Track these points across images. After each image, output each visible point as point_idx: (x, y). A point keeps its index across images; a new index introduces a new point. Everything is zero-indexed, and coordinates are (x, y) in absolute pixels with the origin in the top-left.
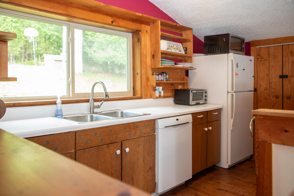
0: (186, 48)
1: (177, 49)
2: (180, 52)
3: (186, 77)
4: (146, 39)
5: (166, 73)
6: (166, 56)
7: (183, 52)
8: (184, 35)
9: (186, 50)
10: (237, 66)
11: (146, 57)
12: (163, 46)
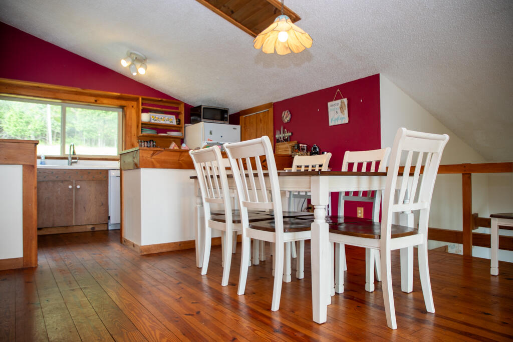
1: (169, 120)
2: (171, 123)
4: (132, 113)
5: (153, 141)
6: (146, 125)
7: (175, 123)
8: (180, 107)
9: (179, 121)
10: (211, 133)
11: (131, 127)
12: (145, 117)
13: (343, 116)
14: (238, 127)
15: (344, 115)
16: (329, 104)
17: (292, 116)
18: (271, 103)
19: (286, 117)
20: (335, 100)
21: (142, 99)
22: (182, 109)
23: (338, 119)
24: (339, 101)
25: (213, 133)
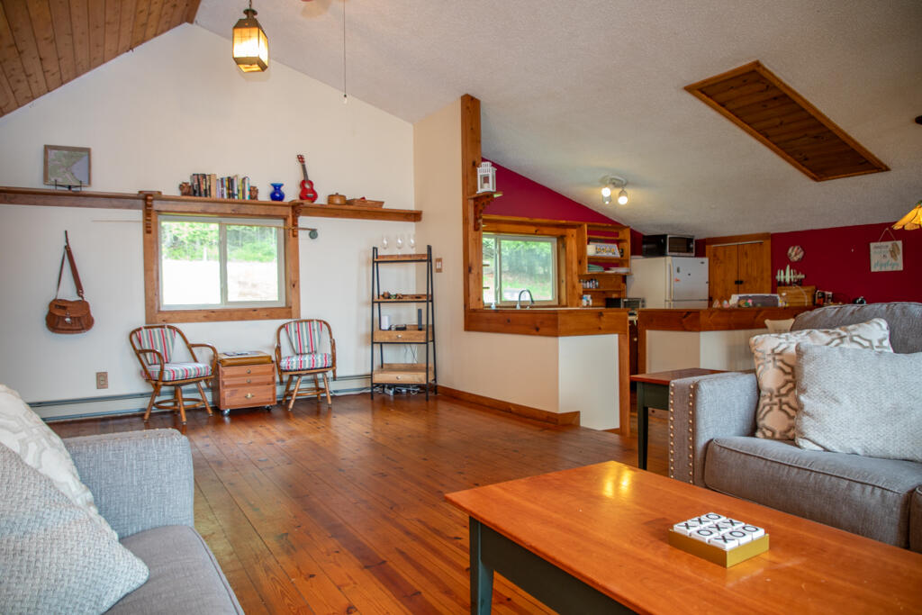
0: (622, 250)
1: (610, 251)
2: (614, 256)
3: (622, 284)
4: (572, 244)
5: (594, 280)
6: (594, 261)
7: (618, 255)
8: (620, 233)
9: (622, 252)
10: (678, 271)
11: (572, 263)
12: (591, 250)
13: (893, 261)
14: (706, 260)
15: (896, 259)
16: (872, 245)
17: (805, 254)
18: (768, 234)
19: (795, 253)
20: (881, 241)
21: (588, 226)
22: (626, 235)
23: (886, 265)
24: (889, 244)
25: (681, 270)
